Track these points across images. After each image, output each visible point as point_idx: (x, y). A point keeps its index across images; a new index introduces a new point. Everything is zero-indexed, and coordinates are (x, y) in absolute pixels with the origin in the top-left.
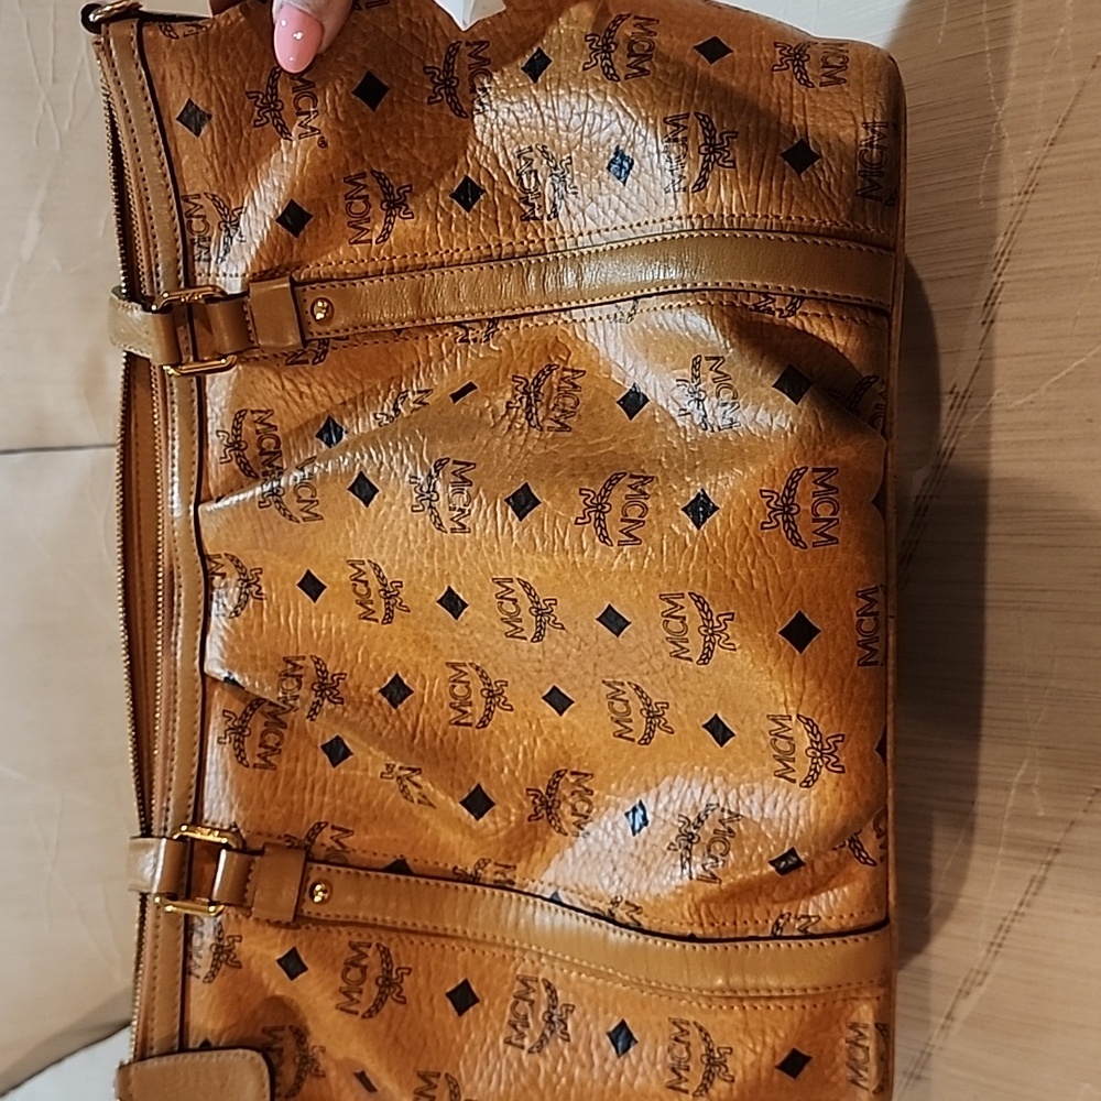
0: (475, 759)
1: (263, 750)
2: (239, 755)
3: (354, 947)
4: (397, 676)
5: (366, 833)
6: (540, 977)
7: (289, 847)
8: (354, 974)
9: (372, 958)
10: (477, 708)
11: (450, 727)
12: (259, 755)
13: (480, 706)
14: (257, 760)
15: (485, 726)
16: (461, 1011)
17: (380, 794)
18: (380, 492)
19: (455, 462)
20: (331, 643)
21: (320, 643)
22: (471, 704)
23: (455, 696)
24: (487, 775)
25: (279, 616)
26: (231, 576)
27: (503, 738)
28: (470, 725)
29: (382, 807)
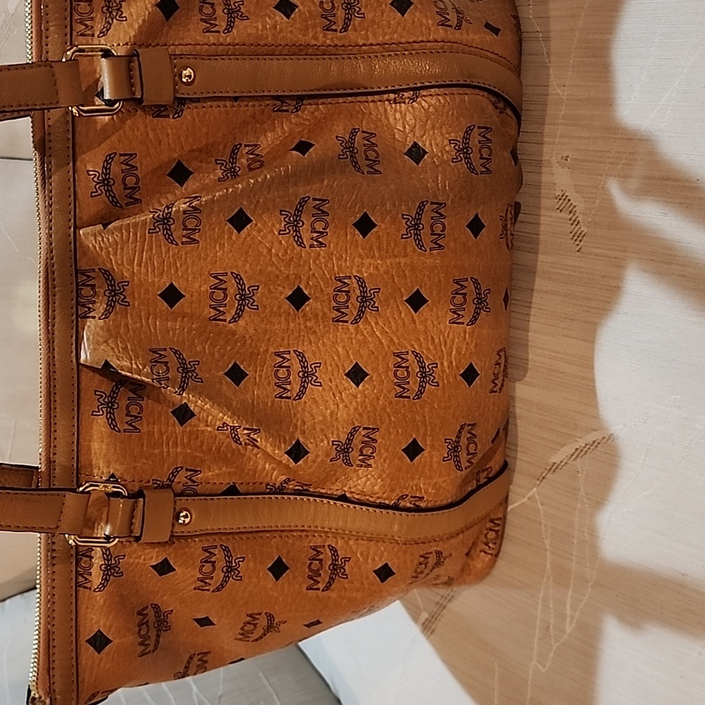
0: (294, 421)
1: (129, 418)
2: (112, 424)
3: (206, 550)
4: (235, 363)
5: (210, 471)
6: (327, 544)
7: (156, 488)
8: (207, 568)
9: (219, 555)
10: (294, 386)
11: (276, 399)
12: (126, 423)
13: (297, 384)
14: (126, 427)
15: (300, 398)
16: (277, 577)
17: (217, 442)
18: (254, 222)
19: (314, 199)
20: (184, 339)
21: (175, 339)
22: (290, 383)
23: (279, 378)
24: (303, 432)
25: (141, 319)
26: (100, 287)
27: (314, 406)
28: (289, 398)
29: (219, 451)
